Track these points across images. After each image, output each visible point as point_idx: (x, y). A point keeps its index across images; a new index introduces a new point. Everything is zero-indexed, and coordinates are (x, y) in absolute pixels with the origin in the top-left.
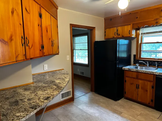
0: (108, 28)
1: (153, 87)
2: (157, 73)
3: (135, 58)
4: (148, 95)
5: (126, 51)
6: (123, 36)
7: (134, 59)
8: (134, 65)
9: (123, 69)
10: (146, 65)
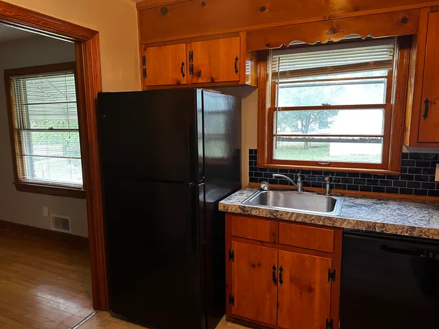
0: (152, 45)
1: (332, 276)
2: (345, 223)
3: (256, 163)
4: (317, 306)
5: (225, 135)
6: (213, 81)
7: (251, 163)
8: (251, 187)
9: (221, 208)
10: (291, 184)
